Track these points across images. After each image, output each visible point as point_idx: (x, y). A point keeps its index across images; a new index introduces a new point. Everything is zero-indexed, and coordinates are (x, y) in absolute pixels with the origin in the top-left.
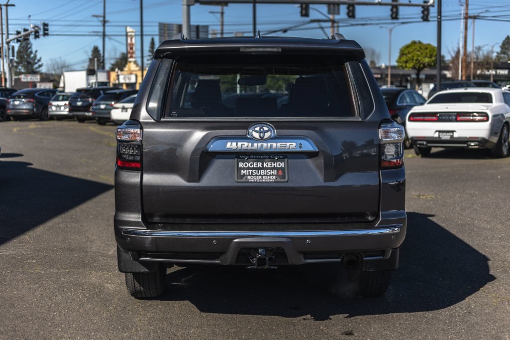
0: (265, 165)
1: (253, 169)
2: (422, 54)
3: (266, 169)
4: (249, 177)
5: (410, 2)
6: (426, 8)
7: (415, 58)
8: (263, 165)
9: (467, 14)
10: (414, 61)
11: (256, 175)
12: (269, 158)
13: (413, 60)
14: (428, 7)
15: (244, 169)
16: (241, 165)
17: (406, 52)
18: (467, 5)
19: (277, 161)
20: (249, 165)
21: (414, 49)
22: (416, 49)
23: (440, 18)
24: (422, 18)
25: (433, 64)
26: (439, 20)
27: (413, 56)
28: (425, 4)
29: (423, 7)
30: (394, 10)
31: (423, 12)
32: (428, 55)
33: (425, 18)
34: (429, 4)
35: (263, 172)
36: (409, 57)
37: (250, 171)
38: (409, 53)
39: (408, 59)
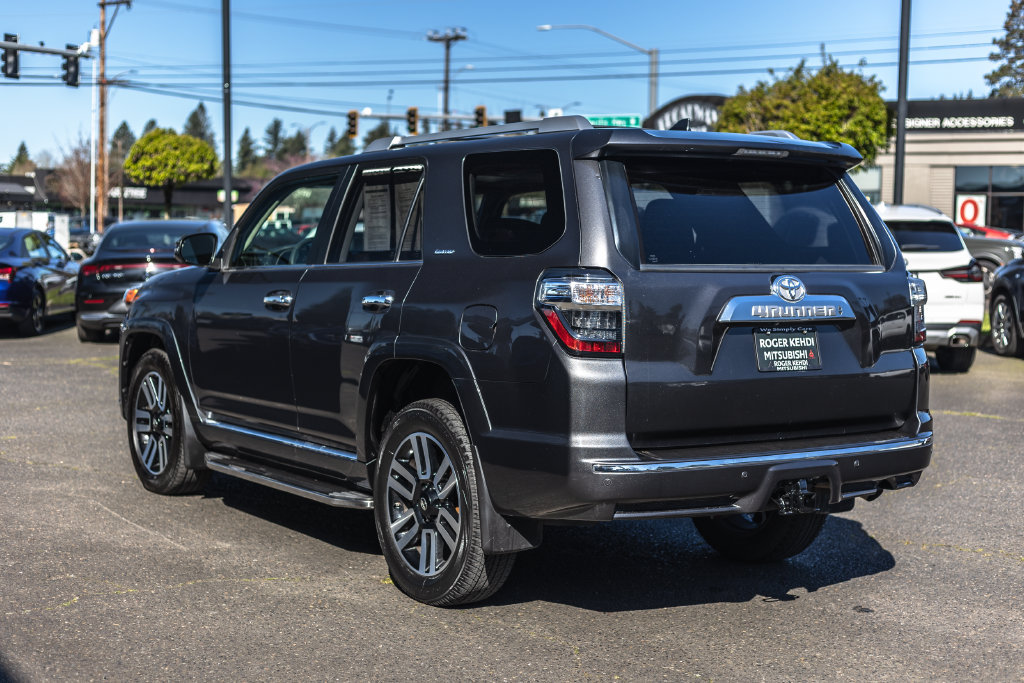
0: (792, 343)
1: (778, 349)
2: (183, 154)
3: (793, 349)
4: (776, 363)
5: (42, 44)
6: (72, 59)
7: (171, 163)
8: (788, 343)
9: (103, 75)
10: (169, 168)
11: (783, 359)
12: (796, 331)
13: (166, 165)
14: (76, 58)
15: (767, 350)
16: (763, 343)
17: (149, 148)
18: (103, 59)
19: (805, 336)
20: (772, 343)
21: (166, 145)
22: (170, 144)
23: (229, 88)
24: (65, 78)
25: (204, 175)
26: (227, 91)
27: (167, 159)
28: (70, 52)
29: (65, 56)
30: (11, 59)
31: (65, 67)
32: (196, 158)
33: (72, 78)
34: (79, 52)
35: (790, 354)
36: (157, 160)
37: (775, 353)
38: (156, 151)
39: (156, 163)
